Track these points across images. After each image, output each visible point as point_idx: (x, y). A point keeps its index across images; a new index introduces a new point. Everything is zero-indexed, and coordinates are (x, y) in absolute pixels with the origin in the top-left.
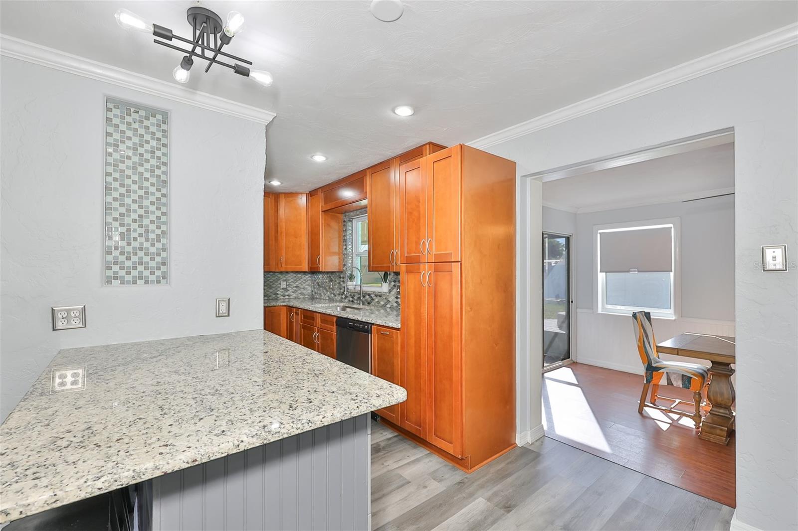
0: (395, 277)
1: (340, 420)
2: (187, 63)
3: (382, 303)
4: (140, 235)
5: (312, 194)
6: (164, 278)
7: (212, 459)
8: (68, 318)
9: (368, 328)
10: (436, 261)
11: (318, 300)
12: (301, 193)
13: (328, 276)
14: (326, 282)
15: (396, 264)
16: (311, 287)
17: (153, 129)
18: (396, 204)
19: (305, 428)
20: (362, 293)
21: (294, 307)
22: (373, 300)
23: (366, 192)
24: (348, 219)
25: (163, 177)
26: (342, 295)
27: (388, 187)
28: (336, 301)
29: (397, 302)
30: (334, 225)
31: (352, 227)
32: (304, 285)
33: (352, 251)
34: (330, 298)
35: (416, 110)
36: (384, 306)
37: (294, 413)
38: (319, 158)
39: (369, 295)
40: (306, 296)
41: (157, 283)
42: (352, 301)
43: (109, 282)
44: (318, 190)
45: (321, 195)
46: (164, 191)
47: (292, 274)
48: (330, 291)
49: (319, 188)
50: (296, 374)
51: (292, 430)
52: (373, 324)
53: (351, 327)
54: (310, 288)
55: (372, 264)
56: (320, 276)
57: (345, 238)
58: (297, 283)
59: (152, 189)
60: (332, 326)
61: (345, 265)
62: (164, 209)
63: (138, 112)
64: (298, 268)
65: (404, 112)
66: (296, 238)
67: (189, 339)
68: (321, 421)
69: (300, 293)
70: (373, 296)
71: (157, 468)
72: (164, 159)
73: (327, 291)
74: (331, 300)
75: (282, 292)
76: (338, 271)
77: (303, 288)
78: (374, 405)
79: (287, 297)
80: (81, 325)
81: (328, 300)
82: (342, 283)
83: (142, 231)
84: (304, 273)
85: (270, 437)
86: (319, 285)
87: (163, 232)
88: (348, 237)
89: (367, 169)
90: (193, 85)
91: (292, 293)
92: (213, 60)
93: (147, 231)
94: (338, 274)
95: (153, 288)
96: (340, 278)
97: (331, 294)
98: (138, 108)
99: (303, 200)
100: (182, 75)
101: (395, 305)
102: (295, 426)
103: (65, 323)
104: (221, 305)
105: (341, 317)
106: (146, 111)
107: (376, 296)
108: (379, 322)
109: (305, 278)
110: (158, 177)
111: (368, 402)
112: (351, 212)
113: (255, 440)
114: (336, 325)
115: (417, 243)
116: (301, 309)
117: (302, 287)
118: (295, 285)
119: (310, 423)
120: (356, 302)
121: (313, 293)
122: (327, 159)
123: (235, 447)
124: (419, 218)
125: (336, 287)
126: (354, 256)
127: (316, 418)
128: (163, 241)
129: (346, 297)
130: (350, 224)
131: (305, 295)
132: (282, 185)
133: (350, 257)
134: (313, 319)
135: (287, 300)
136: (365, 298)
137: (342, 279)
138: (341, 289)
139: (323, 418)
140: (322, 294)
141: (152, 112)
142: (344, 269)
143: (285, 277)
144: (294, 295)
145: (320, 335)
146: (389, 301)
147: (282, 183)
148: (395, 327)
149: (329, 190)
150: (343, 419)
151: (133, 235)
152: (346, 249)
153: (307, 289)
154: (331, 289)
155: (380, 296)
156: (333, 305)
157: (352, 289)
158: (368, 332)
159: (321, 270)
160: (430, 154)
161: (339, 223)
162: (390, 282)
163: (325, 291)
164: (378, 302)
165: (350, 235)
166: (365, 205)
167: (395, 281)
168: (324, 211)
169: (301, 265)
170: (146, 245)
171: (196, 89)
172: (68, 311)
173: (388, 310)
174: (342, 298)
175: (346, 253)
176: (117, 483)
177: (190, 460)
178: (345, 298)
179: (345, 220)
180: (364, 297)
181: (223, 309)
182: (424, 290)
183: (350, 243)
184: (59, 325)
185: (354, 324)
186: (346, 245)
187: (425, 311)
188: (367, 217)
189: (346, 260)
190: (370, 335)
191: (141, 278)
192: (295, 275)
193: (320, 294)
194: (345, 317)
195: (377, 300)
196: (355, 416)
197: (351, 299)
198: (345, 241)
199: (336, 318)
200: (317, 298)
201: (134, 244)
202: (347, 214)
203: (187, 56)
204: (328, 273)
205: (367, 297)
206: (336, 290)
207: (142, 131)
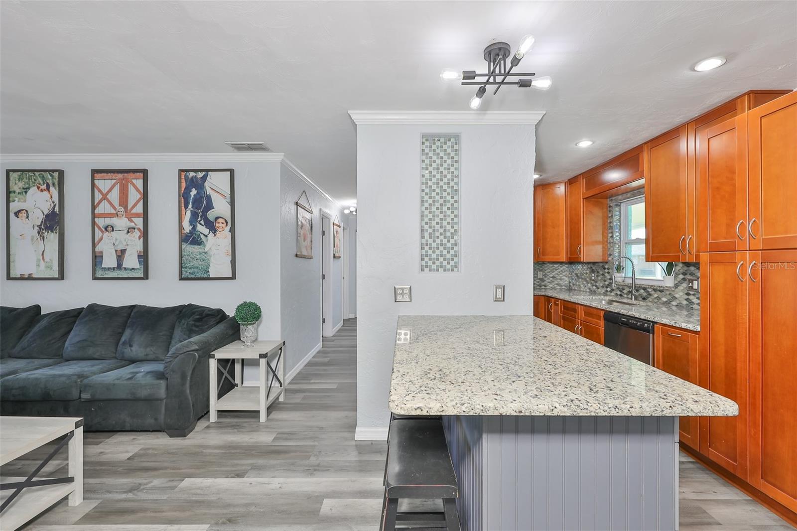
0: (686, 268)
1: (650, 415)
2: (482, 92)
3: (664, 299)
4: (441, 234)
5: (571, 182)
6: (456, 267)
7: (532, 414)
8: (402, 294)
9: (649, 327)
10: (764, 249)
11: (576, 292)
12: (560, 183)
13: (589, 266)
14: (587, 273)
15: (690, 253)
16: (569, 278)
17: (449, 151)
18: (689, 180)
19: (612, 413)
20: (635, 287)
21: (553, 298)
22: (650, 295)
23: (643, 171)
24: (615, 204)
25: (456, 187)
26: (607, 287)
27: (676, 160)
28: (600, 294)
29: (687, 300)
30: (598, 212)
31: (620, 212)
32: (561, 276)
33: (620, 238)
34: (591, 291)
35: (729, 58)
36: (666, 304)
37: (597, 396)
38: (585, 144)
39: (645, 289)
40: (564, 287)
41: (452, 271)
42: (621, 295)
43: (423, 270)
44: (579, 177)
45: (582, 183)
46: (456, 198)
47: (548, 264)
48: (591, 283)
49: (580, 175)
50: (584, 361)
51: (599, 410)
52: (656, 323)
53: (624, 323)
54: (567, 279)
55: (651, 253)
56: (579, 267)
57: (611, 225)
58: (553, 274)
59: (449, 198)
60: (598, 320)
61: (610, 255)
62: (456, 212)
63: (439, 140)
64: (555, 258)
65: (709, 65)
66: (554, 228)
67: (475, 317)
68: (629, 410)
69: (557, 284)
70: (650, 290)
71: (496, 409)
72: (456, 173)
73: (588, 283)
74: (593, 293)
75: (538, 282)
76: (601, 261)
77: (560, 279)
78: (692, 410)
79: (543, 287)
80: (409, 300)
81: (589, 292)
82: (606, 275)
83: (442, 230)
84: (562, 263)
85: (579, 411)
86: (577, 276)
87: (455, 231)
88: (615, 224)
89: (645, 143)
90: (484, 108)
91: (549, 284)
92: (502, 82)
93: (445, 231)
94: (601, 265)
95: (449, 274)
96: (605, 269)
97: (593, 286)
98: (439, 136)
99: (561, 190)
100: (476, 102)
101: (685, 302)
102: (601, 407)
103: (401, 297)
104: (498, 291)
105: (610, 311)
106: (444, 138)
107: (655, 290)
108: (664, 321)
109: (562, 269)
110: (452, 187)
111: (684, 405)
112: (618, 195)
113: (565, 409)
114: (604, 320)
115: (731, 225)
116: (561, 300)
117: (559, 277)
118: (551, 276)
119: (617, 409)
120: (626, 296)
121: (571, 284)
122: (594, 143)
123: (550, 410)
124: (733, 194)
125: (599, 278)
126: (623, 244)
127: (623, 406)
128: (456, 237)
129: (612, 290)
130: (617, 209)
131: (562, 286)
132: (541, 177)
133: (617, 246)
134: (575, 311)
135: (543, 290)
136: (639, 293)
137: (606, 271)
138: (605, 281)
139: (631, 407)
140: (582, 286)
141: (448, 137)
142: (610, 259)
143: (541, 267)
144: (551, 286)
145: (583, 328)
146: (674, 298)
147: (541, 176)
148: (691, 329)
149: (591, 175)
150: (653, 414)
151: (437, 234)
152: (612, 237)
153: (563, 279)
154: (593, 280)
155: (661, 291)
156: (596, 297)
157: (621, 281)
158: (649, 332)
159: (582, 261)
160: (750, 109)
161: (603, 209)
162: (677, 275)
163: (584, 283)
164: (658, 298)
165: (618, 221)
166: (642, 185)
167: (684, 274)
168: (585, 198)
169: (559, 256)
170: (445, 241)
171: (486, 110)
172: (403, 289)
173: (674, 308)
174: (607, 291)
175: (612, 241)
176: (473, 411)
177: (517, 411)
178: (611, 292)
179: (611, 205)
180: (637, 291)
181: (499, 295)
182: (742, 286)
183: (617, 230)
184: (399, 298)
185: (628, 320)
186: (612, 233)
187: (744, 313)
188: (644, 198)
189: (612, 249)
190: (651, 335)
191: (441, 267)
192: (551, 265)
193: (579, 285)
194: (616, 311)
195: (656, 296)
196: (667, 415)
197: (619, 293)
198: (611, 228)
199: (604, 312)
200: (575, 290)
201: (438, 241)
202: (614, 198)
203: (482, 87)
204: (589, 263)
205: (642, 291)
206: (599, 282)
207: (442, 154)
